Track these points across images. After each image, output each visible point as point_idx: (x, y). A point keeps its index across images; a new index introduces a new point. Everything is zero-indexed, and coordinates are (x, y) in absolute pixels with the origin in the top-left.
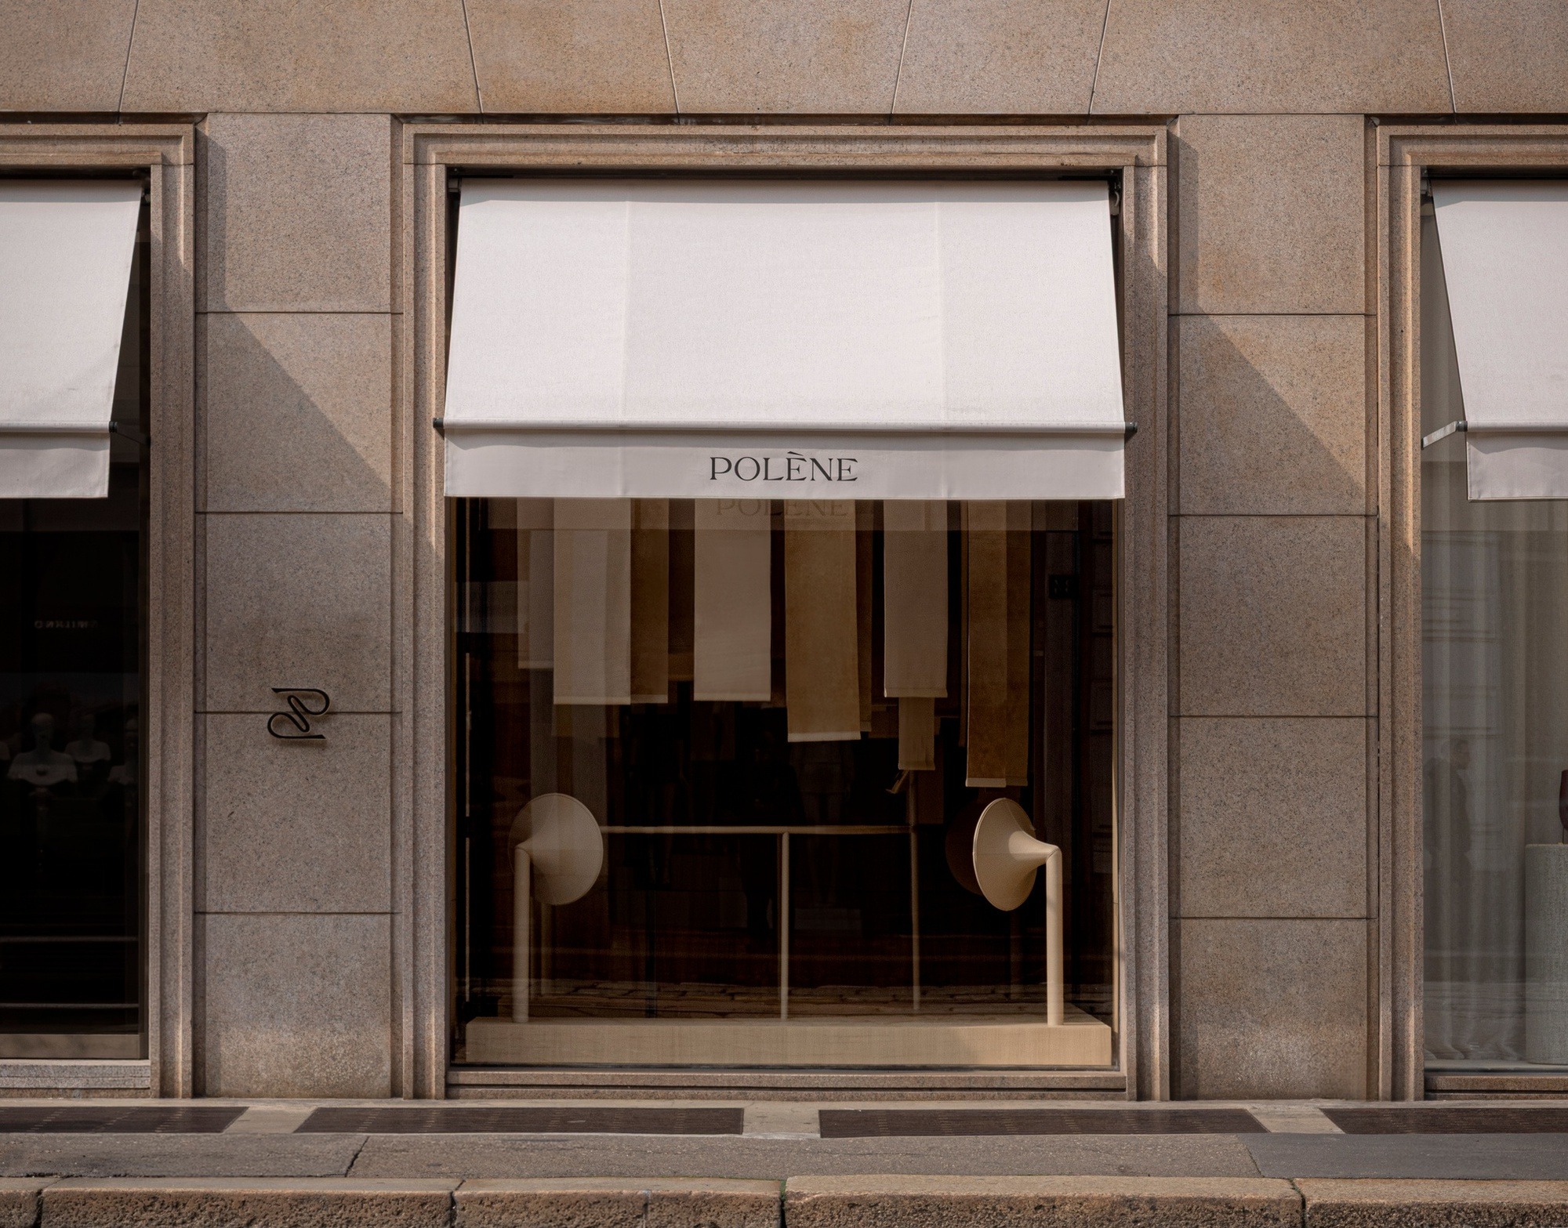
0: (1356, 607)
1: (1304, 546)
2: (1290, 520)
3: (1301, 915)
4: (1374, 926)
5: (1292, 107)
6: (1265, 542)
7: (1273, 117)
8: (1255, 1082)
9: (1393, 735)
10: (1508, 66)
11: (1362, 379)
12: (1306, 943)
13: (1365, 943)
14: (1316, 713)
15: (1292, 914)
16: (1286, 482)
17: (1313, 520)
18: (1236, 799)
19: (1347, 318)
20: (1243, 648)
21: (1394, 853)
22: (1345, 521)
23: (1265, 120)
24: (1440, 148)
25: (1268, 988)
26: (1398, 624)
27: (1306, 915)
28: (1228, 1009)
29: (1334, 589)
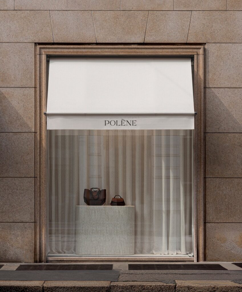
0: (32, 153)
1: (21, 139)
2: (18, 133)
3: (20, 221)
4: (36, 224)
5: (19, 41)
6: (13, 138)
7: (15, 43)
8: (10, 259)
9: (40, 181)
10: (66, 32)
11: (34, 102)
12: (21, 228)
13: (34, 228)
14: (24, 177)
15: (18, 221)
16: (17, 125)
17: (23, 133)
18: (6, 196)
19: (31, 88)
20: (8, 162)
21: (40, 208)
22: (30, 134)
23: (13, 44)
24: (51, 50)
25: (13, 238)
26: (41, 157)
27: (21, 221)
28: (4, 243)
29: (27, 149)
